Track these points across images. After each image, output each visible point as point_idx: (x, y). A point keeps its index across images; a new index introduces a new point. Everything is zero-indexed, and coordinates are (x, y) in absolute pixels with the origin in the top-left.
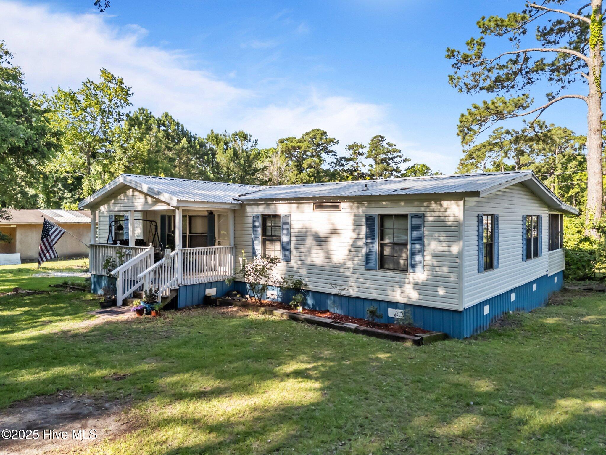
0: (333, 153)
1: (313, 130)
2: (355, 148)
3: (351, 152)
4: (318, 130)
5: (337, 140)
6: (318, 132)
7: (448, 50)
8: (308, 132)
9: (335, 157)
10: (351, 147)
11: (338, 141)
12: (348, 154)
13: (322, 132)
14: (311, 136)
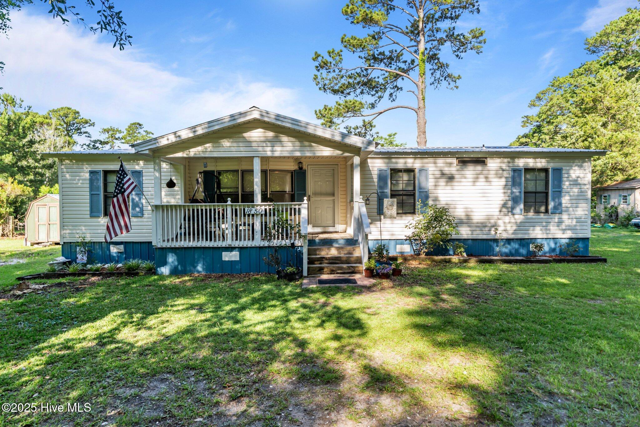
0: (87, 135)
1: (62, 108)
2: (112, 132)
3: (107, 135)
4: (69, 109)
5: (92, 122)
6: (69, 111)
7: (316, 53)
8: (56, 109)
9: (89, 138)
10: (106, 131)
11: (94, 123)
12: (104, 137)
13: (74, 111)
14: (62, 113)
